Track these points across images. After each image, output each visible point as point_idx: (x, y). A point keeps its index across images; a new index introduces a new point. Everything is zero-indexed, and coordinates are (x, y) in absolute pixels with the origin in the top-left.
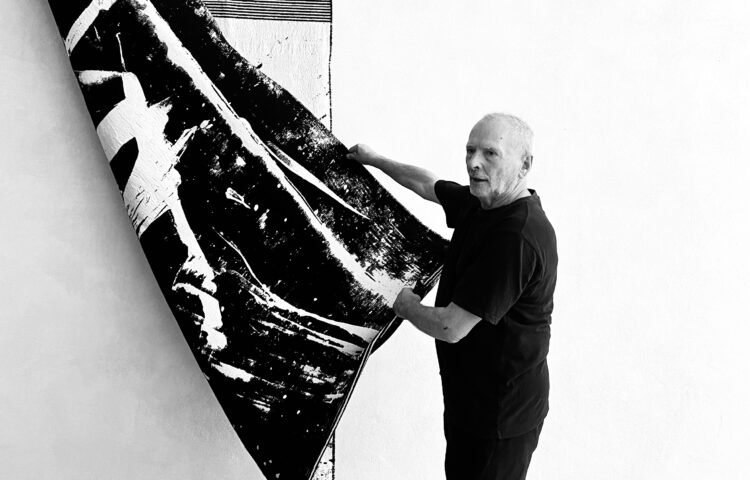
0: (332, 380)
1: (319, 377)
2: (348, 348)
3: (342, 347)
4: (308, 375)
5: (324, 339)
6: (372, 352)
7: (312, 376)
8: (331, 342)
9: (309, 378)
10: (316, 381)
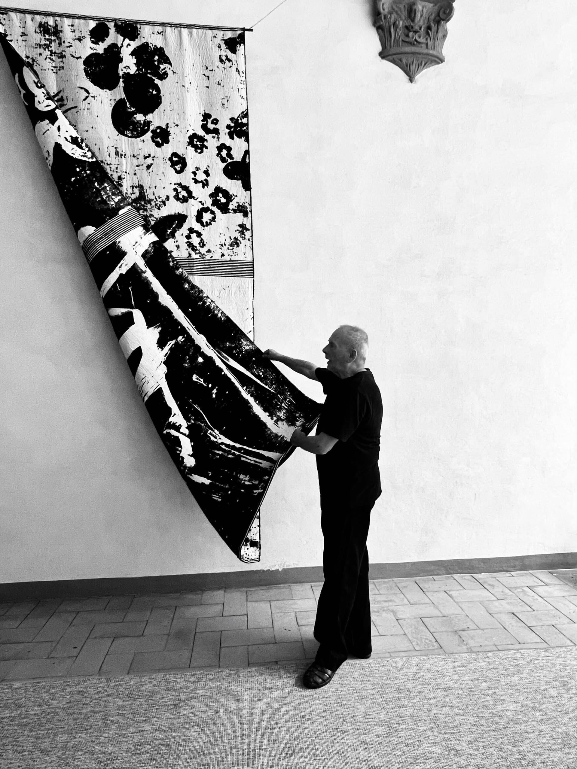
0: (257, 482)
1: (249, 481)
2: (265, 464)
3: (261, 463)
4: (242, 480)
5: (251, 460)
6: (279, 466)
7: (245, 481)
8: (255, 461)
9: (243, 482)
10: (247, 483)
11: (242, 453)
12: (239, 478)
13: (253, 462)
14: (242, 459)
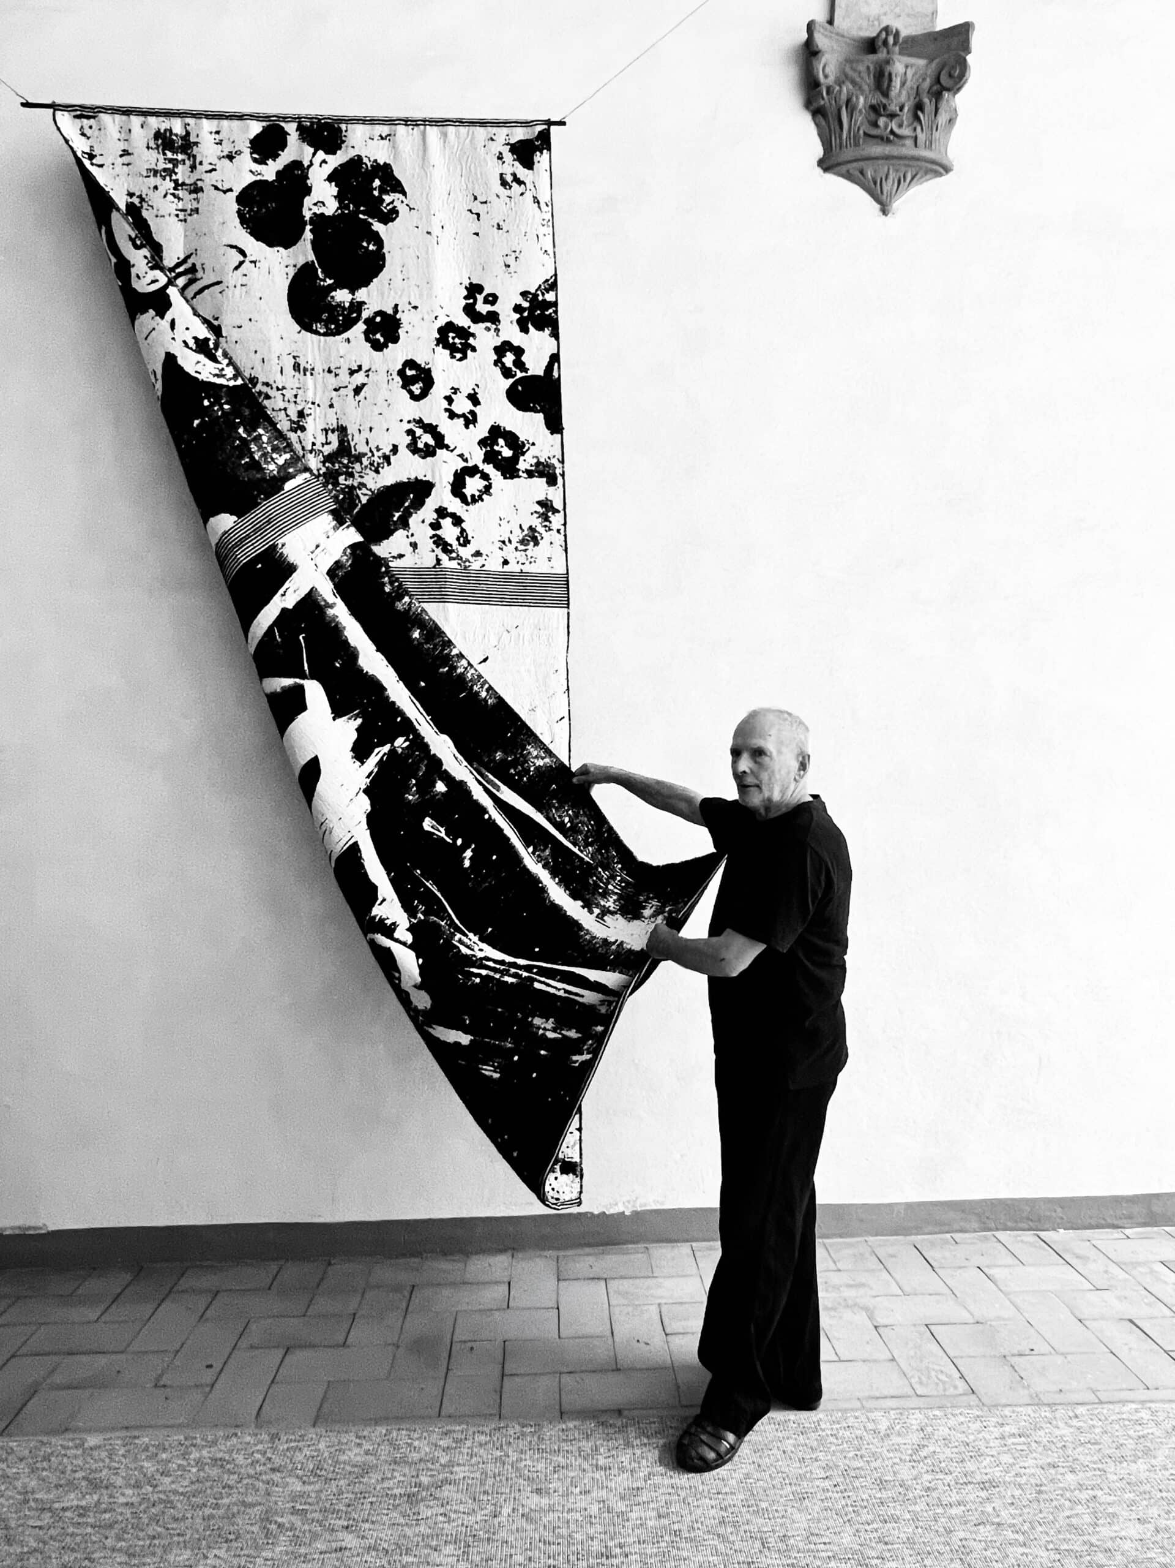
2: (589, 997)
3: (582, 996)
5: (557, 988)
6: (631, 994)
7: (545, 1029)
8: (566, 991)
9: (541, 1032)
10: (551, 1035)
11: (535, 974)
12: (531, 1024)
13: (561, 993)
14: (537, 985)
